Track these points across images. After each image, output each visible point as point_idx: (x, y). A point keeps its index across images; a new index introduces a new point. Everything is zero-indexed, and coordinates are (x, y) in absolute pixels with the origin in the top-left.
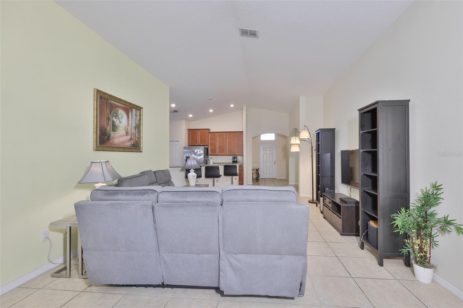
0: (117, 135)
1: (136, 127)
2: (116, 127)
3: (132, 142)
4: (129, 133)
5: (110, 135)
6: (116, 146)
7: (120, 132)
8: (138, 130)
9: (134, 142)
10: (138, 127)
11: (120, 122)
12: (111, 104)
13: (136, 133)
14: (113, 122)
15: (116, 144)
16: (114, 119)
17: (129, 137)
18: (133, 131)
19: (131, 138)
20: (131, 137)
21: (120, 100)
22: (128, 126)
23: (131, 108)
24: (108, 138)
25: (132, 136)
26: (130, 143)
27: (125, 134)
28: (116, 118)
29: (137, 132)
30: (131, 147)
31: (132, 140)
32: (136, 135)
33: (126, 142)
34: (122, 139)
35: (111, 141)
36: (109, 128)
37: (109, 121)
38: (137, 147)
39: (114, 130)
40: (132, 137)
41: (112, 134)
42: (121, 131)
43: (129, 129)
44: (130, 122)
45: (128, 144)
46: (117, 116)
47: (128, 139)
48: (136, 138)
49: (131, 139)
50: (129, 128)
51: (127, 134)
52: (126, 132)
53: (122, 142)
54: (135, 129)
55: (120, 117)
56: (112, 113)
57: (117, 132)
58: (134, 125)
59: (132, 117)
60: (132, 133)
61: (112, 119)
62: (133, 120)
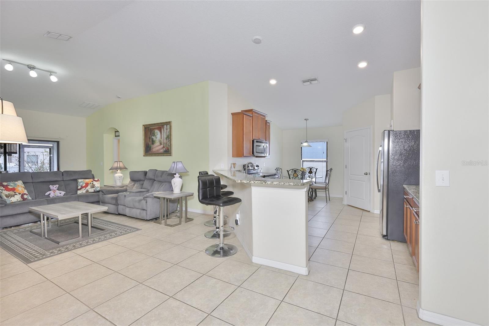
0: (154, 146)
1: (167, 138)
2: (154, 141)
3: (164, 149)
4: (162, 143)
5: (151, 147)
6: (154, 153)
8: (168, 139)
9: (165, 149)
10: (169, 137)
11: (156, 138)
12: (151, 129)
13: (167, 143)
14: (152, 139)
15: (154, 152)
16: (153, 137)
17: (162, 146)
18: (165, 141)
19: (164, 146)
21: (154, 124)
22: (161, 138)
23: (163, 126)
24: (150, 150)
26: (163, 150)
28: (153, 136)
29: (168, 141)
30: (164, 152)
32: (167, 144)
33: (160, 149)
34: (157, 148)
35: (151, 150)
36: (150, 143)
37: (150, 139)
38: (168, 152)
39: (153, 144)
41: (152, 146)
42: (157, 143)
44: (162, 136)
45: (162, 151)
46: (154, 135)
49: (164, 147)
50: (162, 140)
51: (161, 144)
52: (160, 143)
53: (158, 150)
54: (167, 140)
55: (156, 135)
56: (151, 134)
58: (165, 136)
59: (164, 131)
60: (164, 143)
61: (151, 138)
62: (164, 134)
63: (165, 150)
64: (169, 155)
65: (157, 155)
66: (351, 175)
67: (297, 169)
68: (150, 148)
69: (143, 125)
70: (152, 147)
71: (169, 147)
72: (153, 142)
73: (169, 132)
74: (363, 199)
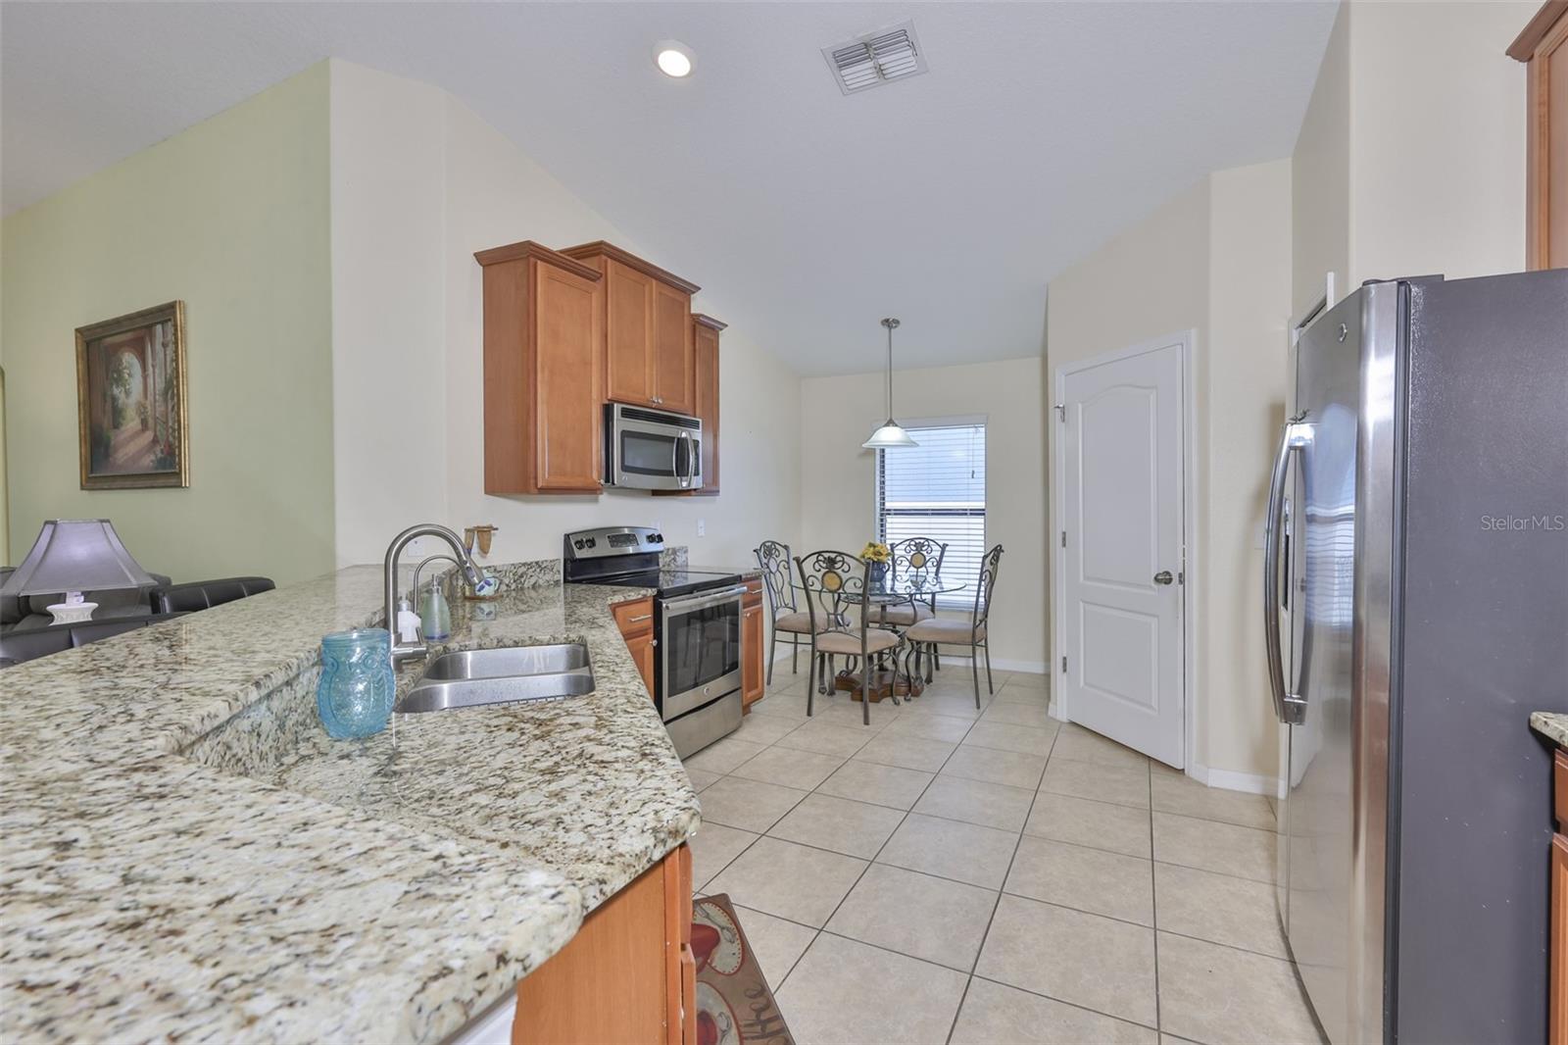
0: (122, 437)
1: (166, 392)
2: (121, 410)
3: (158, 449)
4: (151, 422)
5: (109, 439)
6: (121, 473)
7: (128, 427)
8: (171, 400)
9: (161, 452)
10: (172, 389)
11: (128, 393)
12: (106, 348)
13: (167, 414)
14: (114, 399)
15: (119, 468)
16: (116, 391)
17: (149, 436)
18: (159, 409)
19: (155, 436)
20: (155, 432)
21: (117, 322)
22: (146, 396)
23: (150, 327)
24: (107, 455)
25: (158, 427)
26: (153, 457)
27: (140, 427)
28: (117, 386)
29: (169, 406)
30: (156, 468)
31: (158, 442)
32: (166, 423)
33: (140, 454)
34: (132, 448)
35: (111, 459)
36: (106, 422)
37: (105, 400)
38: (169, 467)
39: (116, 426)
40: (158, 433)
41: (112, 434)
42: (132, 423)
43: (149, 408)
44: (150, 381)
45: (148, 462)
46: (119, 380)
47: (146, 442)
48: (168, 431)
49: (155, 441)
50: (148, 405)
51: (144, 423)
52: (142, 421)
53: (132, 460)
54: (166, 400)
55: (126, 377)
56: (109, 375)
57: (123, 428)
58: (161, 385)
59: (154, 359)
60: (155, 419)
61: (109, 393)
62: (157, 371)
63: (160, 455)
64: (173, 481)
65: (128, 483)
66: (1086, 578)
67: (840, 554)
68: (107, 446)
69: (77, 330)
70: (112, 443)
71: (174, 437)
72: (117, 415)
73: (172, 361)
74: (1150, 707)
